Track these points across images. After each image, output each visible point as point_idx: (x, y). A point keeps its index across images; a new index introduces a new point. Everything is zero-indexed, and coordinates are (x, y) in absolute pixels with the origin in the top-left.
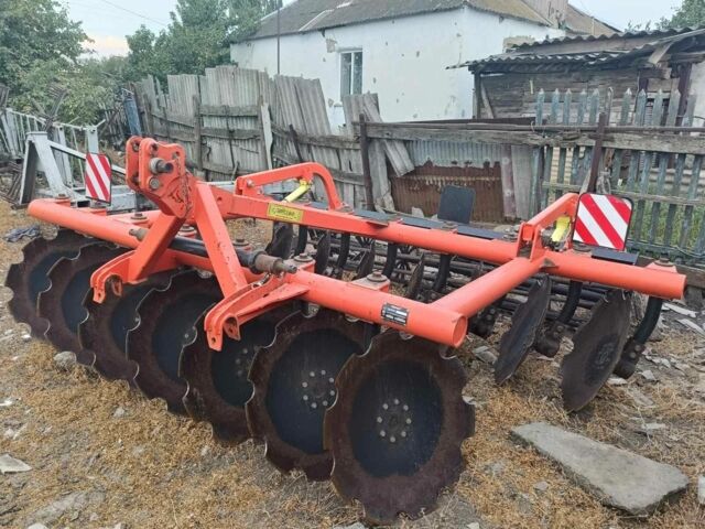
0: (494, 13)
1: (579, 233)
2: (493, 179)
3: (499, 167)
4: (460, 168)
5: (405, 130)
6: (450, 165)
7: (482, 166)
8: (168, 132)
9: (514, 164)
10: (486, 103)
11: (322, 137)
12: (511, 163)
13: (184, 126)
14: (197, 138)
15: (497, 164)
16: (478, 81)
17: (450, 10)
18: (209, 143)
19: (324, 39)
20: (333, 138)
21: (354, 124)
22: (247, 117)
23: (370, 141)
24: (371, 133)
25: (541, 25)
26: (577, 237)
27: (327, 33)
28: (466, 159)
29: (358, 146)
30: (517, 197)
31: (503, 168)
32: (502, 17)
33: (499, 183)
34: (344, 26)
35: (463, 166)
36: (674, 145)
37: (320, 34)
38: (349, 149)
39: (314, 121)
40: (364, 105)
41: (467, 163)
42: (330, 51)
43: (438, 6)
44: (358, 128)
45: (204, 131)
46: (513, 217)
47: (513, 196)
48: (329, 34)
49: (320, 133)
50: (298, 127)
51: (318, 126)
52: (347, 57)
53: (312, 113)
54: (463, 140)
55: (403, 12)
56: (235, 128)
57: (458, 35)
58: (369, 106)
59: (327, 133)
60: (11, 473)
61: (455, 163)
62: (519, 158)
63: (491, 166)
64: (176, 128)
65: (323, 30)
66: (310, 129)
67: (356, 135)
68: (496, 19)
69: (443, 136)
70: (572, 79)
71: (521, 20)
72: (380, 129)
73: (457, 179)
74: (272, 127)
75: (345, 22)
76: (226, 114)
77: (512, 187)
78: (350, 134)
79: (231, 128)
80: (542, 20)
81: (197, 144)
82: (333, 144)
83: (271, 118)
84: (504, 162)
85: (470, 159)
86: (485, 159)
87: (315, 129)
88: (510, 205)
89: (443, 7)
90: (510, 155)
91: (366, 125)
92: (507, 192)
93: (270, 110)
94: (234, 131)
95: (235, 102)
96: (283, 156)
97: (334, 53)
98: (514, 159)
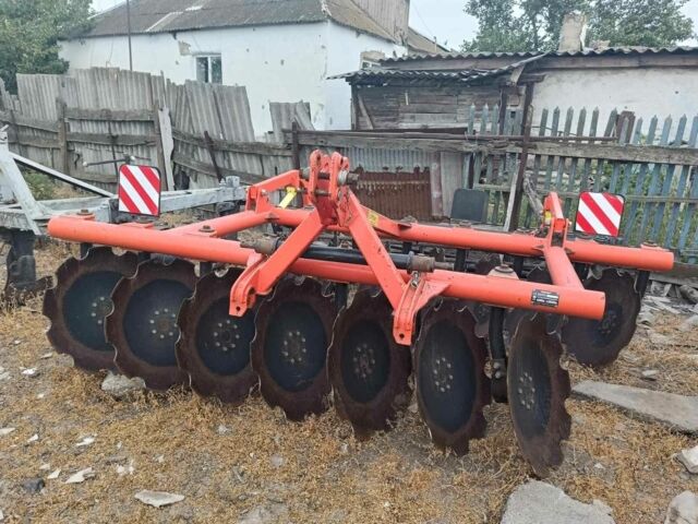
0: (352, 28)
1: (581, 225)
2: (423, 182)
3: (429, 172)
4: (390, 174)
5: (341, 138)
6: (381, 171)
7: (412, 171)
8: (17, 137)
9: (442, 170)
10: (364, 112)
11: (246, 144)
12: (440, 168)
13: (41, 130)
14: (62, 144)
15: (427, 170)
16: (354, 91)
17: (314, 22)
18: (78, 150)
19: (176, 42)
20: (259, 145)
21: (284, 131)
22: (134, 122)
23: (301, 147)
24: (303, 141)
25: (389, 41)
26: (578, 228)
27: (179, 36)
28: (397, 165)
29: (288, 153)
30: (444, 200)
31: (432, 172)
32: (359, 32)
33: (429, 186)
34: (198, 29)
35: (394, 171)
36: (585, 151)
37: (171, 36)
38: (277, 156)
39: (235, 128)
40: (296, 113)
41: (398, 168)
42: (183, 54)
43: (302, 17)
44: (290, 135)
45: (72, 136)
46: (440, 215)
47: (441, 197)
48: (181, 37)
49: (242, 140)
50: (215, 133)
51: (241, 132)
52: (203, 61)
53: (234, 119)
54: (401, 148)
55: (266, 21)
56: (119, 133)
57: (323, 47)
58: (301, 115)
59: (250, 140)
60: (165, 506)
61: (386, 168)
62: (448, 164)
63: (421, 171)
64: (29, 133)
65: (174, 33)
66: (230, 135)
67: (286, 142)
68: (354, 34)
69: (381, 144)
70: (442, 93)
71: (374, 36)
72: (314, 137)
73: (387, 183)
74: (174, 133)
75: (201, 26)
76: (107, 118)
77: (440, 189)
78: (278, 140)
79: (114, 134)
80: (389, 37)
81: (63, 151)
82: (257, 151)
83: (173, 124)
84: (434, 167)
85: (401, 165)
86: (415, 165)
87: (237, 135)
88: (437, 206)
89: (308, 19)
90: (439, 160)
91: (298, 133)
92: (435, 194)
93: (170, 115)
94: (117, 136)
95: (118, 106)
96: (189, 163)
97: (189, 57)
98: (442, 164)
